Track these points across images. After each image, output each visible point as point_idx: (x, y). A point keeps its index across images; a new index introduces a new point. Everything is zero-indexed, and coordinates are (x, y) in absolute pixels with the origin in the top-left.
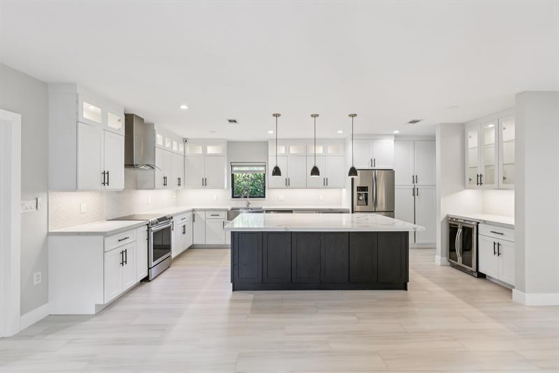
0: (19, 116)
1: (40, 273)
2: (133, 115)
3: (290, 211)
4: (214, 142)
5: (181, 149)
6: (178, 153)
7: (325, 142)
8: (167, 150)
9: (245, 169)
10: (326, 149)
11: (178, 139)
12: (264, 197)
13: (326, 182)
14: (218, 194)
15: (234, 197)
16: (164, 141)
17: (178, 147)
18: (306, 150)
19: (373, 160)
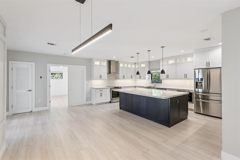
0: (86, 66)
2: (111, 60)
3: (165, 89)
4: (143, 63)
5: (133, 66)
6: (131, 68)
7: (186, 56)
8: (126, 68)
9: (155, 71)
10: (186, 59)
11: (131, 64)
12: (161, 83)
13: (186, 76)
14: (146, 81)
15: (152, 83)
16: (124, 65)
17: (131, 66)
18: (176, 61)
19: (208, 63)
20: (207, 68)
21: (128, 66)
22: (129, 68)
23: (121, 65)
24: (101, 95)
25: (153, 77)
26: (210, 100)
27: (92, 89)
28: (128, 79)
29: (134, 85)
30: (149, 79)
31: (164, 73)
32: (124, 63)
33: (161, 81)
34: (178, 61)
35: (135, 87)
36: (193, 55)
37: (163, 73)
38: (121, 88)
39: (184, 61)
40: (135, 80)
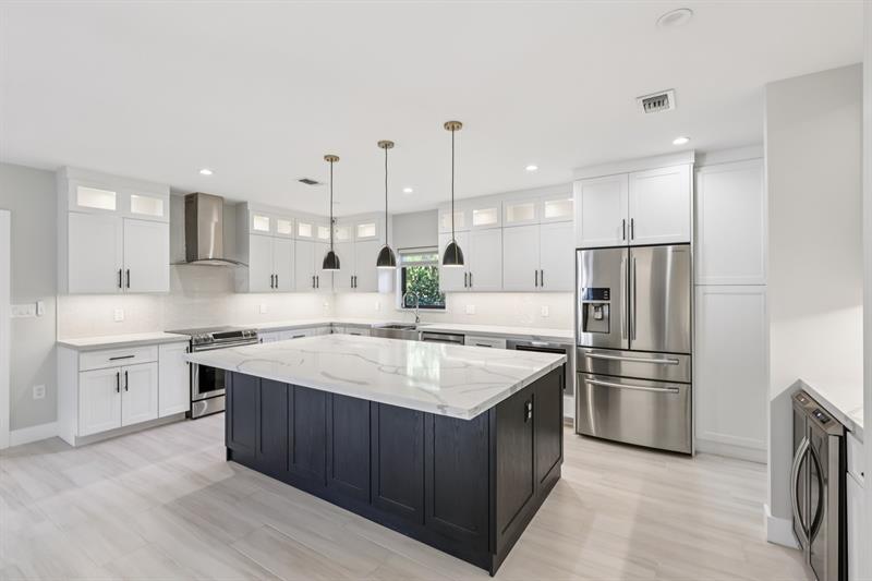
0: (8, 213)
1: (43, 386)
2: (197, 194)
3: (461, 338)
4: (366, 218)
5: (324, 234)
6: (314, 240)
7: (541, 193)
8: (284, 237)
9: (418, 259)
10: (540, 210)
11: (313, 221)
12: (444, 307)
13: (539, 279)
14: (380, 301)
15: (406, 306)
16: (273, 225)
17: (314, 231)
18: (502, 215)
19: (628, 223)
20: (625, 243)
21: (295, 229)
22: (304, 239)
23: (259, 224)
24: (122, 383)
25: (409, 284)
26: (623, 380)
27: (61, 351)
28: (295, 290)
29: (329, 321)
30: (393, 290)
31: (461, 262)
32: (275, 214)
33: (443, 300)
34: (510, 218)
35: (331, 328)
36: (572, 192)
37: (454, 263)
38: (254, 334)
39: (531, 216)
40: (335, 295)
